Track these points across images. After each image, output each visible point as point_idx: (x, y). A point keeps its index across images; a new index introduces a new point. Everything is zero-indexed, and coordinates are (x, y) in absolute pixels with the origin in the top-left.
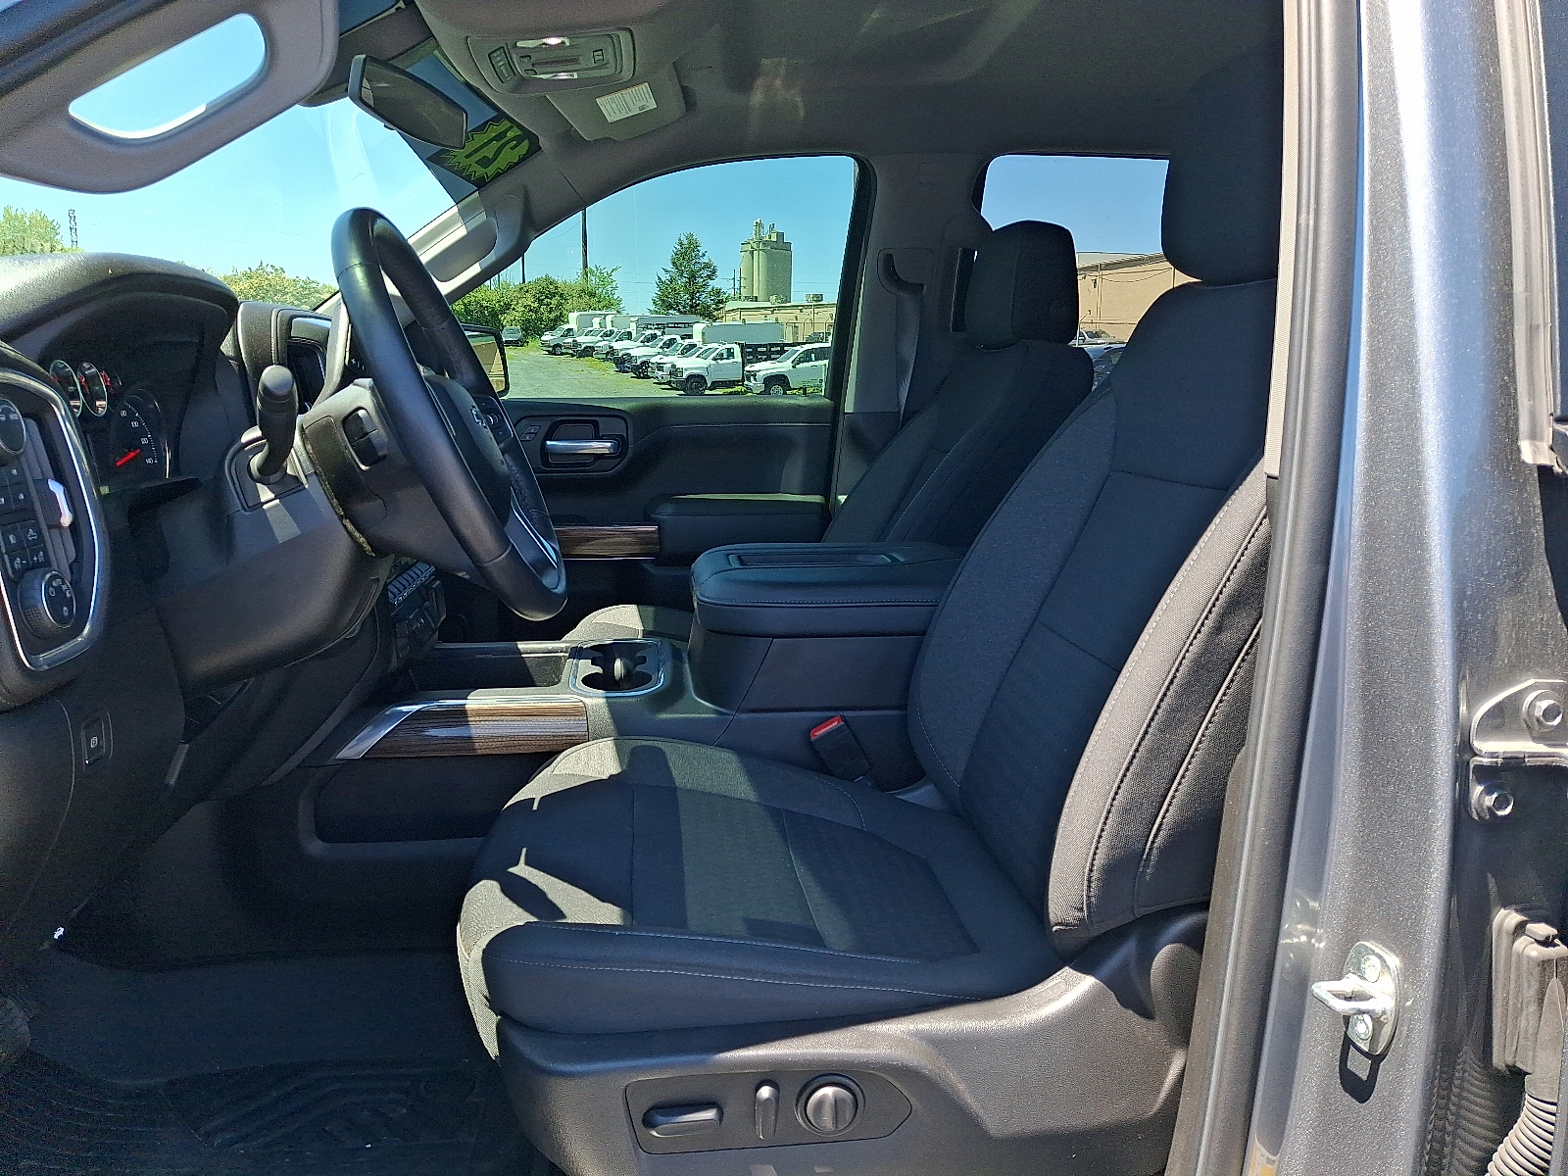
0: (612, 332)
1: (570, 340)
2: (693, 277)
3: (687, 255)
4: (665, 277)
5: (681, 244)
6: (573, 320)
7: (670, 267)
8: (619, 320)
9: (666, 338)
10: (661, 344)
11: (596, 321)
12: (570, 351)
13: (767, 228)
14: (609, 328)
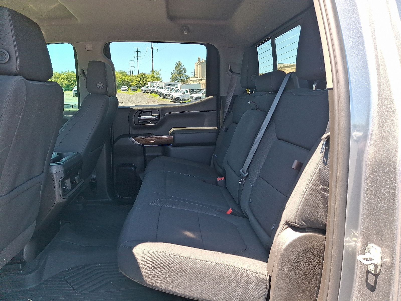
0: (159, 87)
1: (148, 89)
2: (180, 72)
3: (179, 66)
4: (173, 72)
5: (177, 64)
6: (149, 84)
7: (174, 70)
8: (160, 84)
9: (171, 88)
10: (170, 90)
11: (155, 84)
12: (148, 92)
13: (201, 59)
14: (158, 86)
